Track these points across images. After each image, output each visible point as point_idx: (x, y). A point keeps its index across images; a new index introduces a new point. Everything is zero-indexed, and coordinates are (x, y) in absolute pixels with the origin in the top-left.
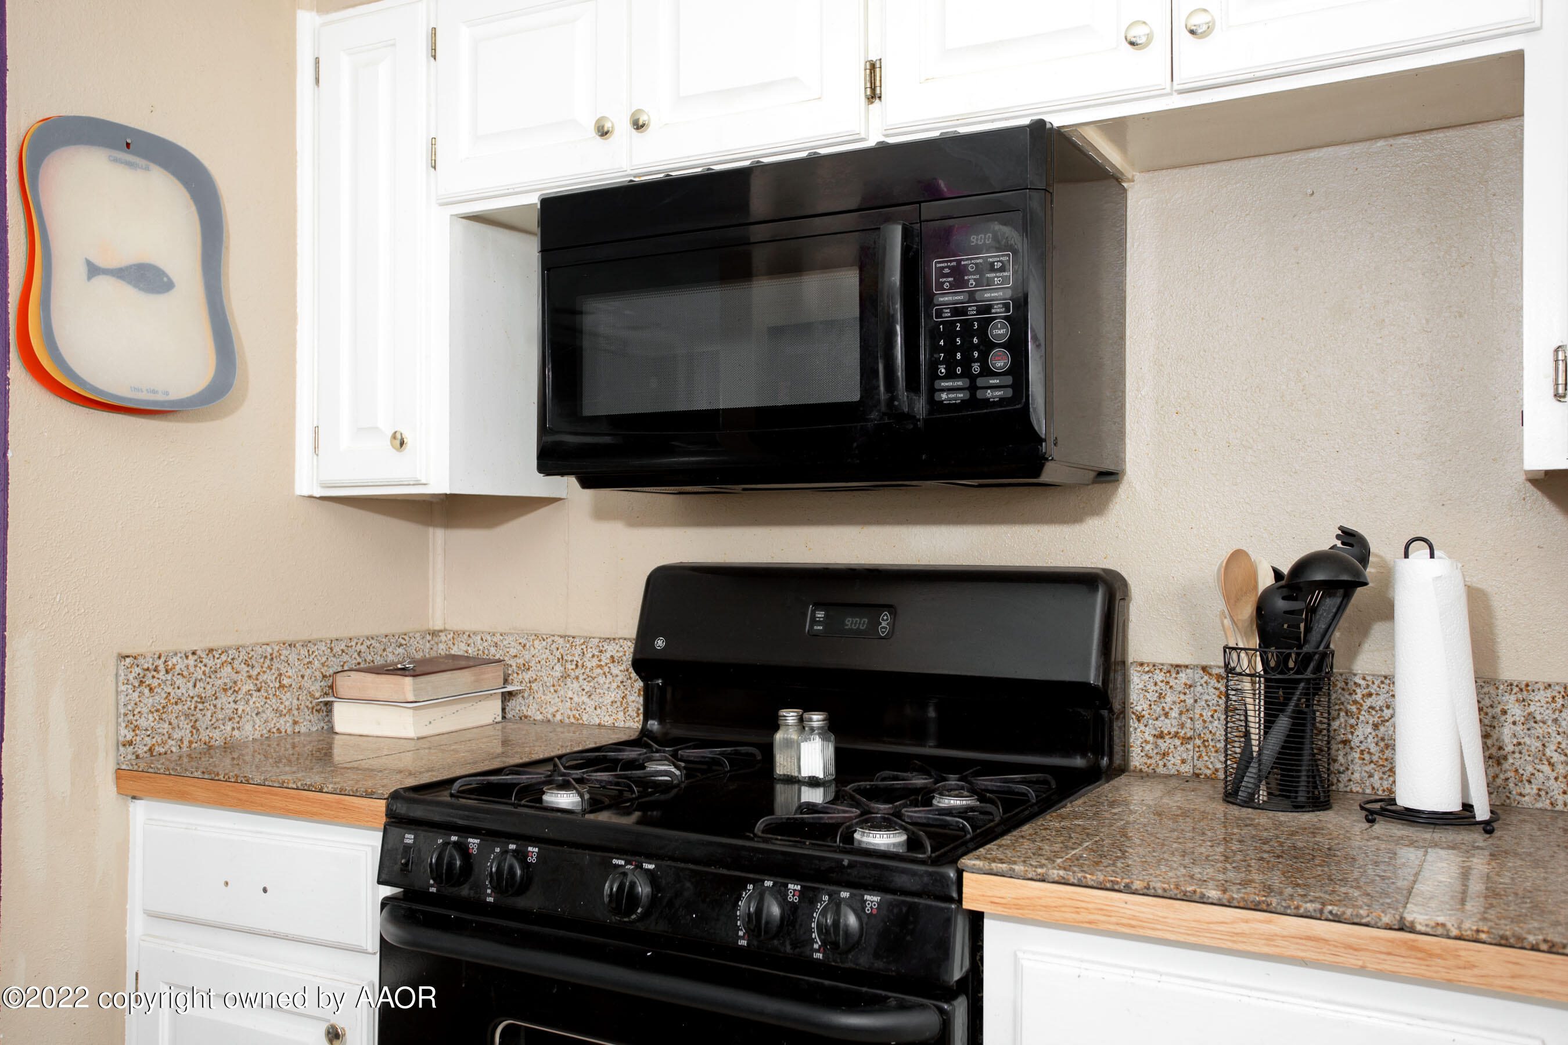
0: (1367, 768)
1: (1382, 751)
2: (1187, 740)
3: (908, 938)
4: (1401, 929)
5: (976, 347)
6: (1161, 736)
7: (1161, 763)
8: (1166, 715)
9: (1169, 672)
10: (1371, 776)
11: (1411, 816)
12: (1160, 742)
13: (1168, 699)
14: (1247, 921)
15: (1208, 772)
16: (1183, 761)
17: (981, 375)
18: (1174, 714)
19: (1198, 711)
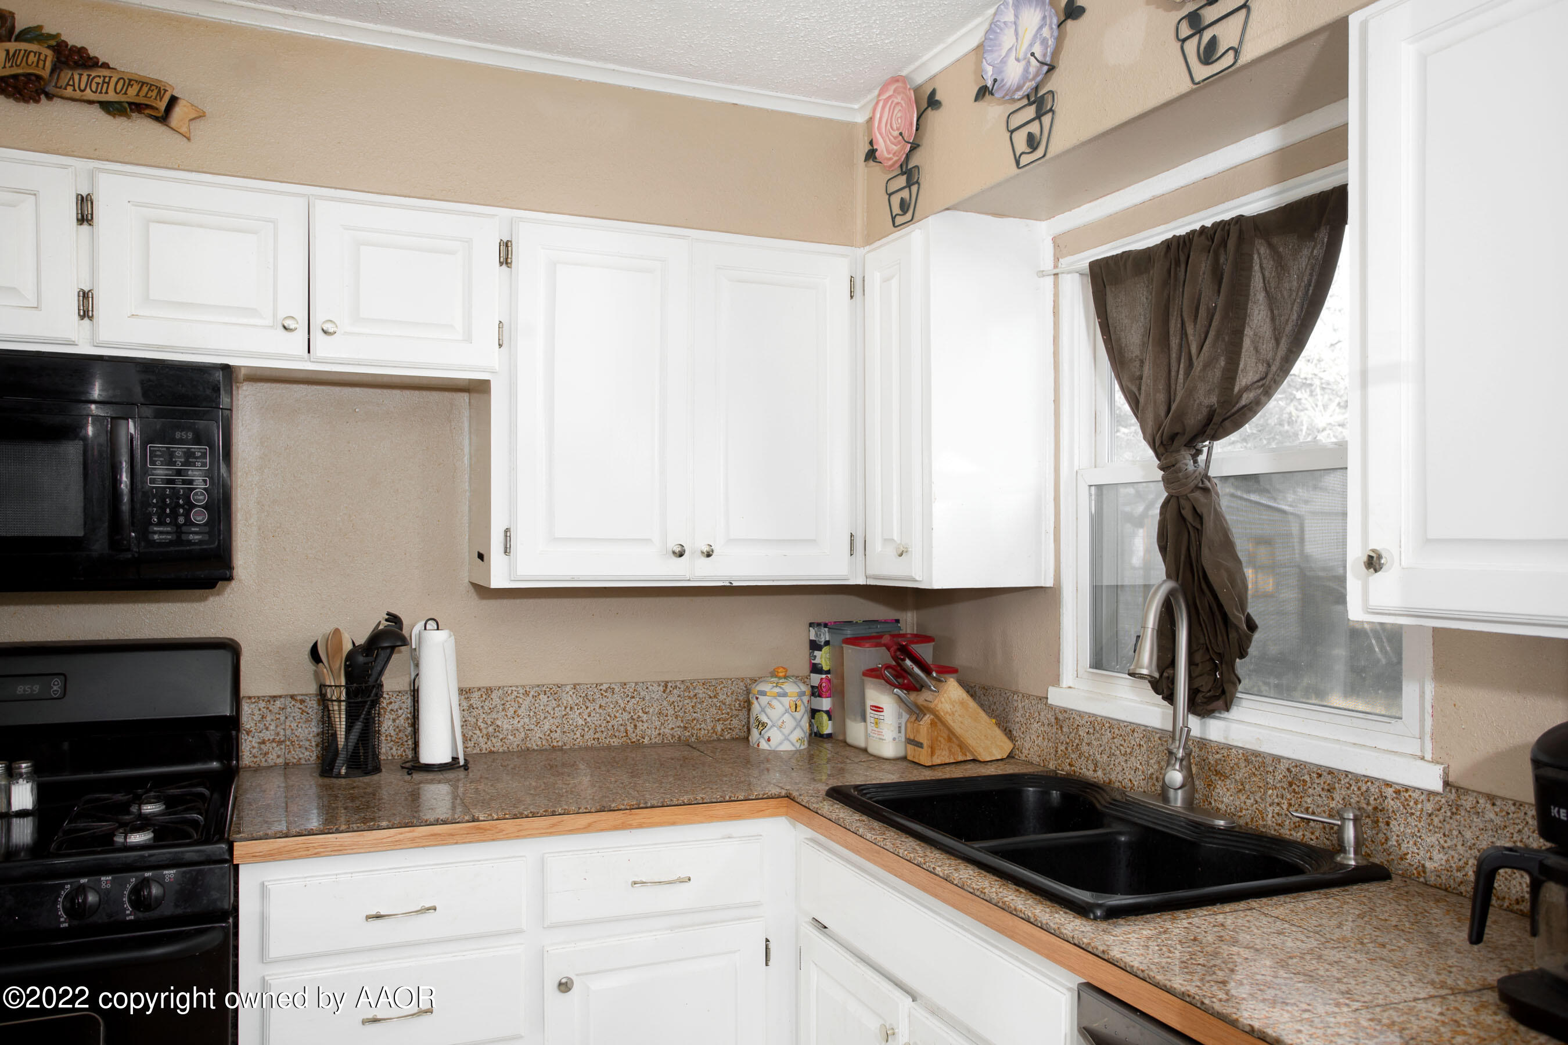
0: (389, 745)
1: (397, 734)
2: (280, 743)
3: (199, 890)
4: (473, 821)
5: (182, 506)
6: (263, 742)
7: (263, 760)
8: (267, 729)
9: (269, 701)
10: (391, 749)
11: (429, 768)
12: (263, 746)
13: (268, 719)
14: (401, 834)
15: (295, 761)
16: (278, 757)
17: (184, 524)
18: (272, 727)
19: (288, 724)
